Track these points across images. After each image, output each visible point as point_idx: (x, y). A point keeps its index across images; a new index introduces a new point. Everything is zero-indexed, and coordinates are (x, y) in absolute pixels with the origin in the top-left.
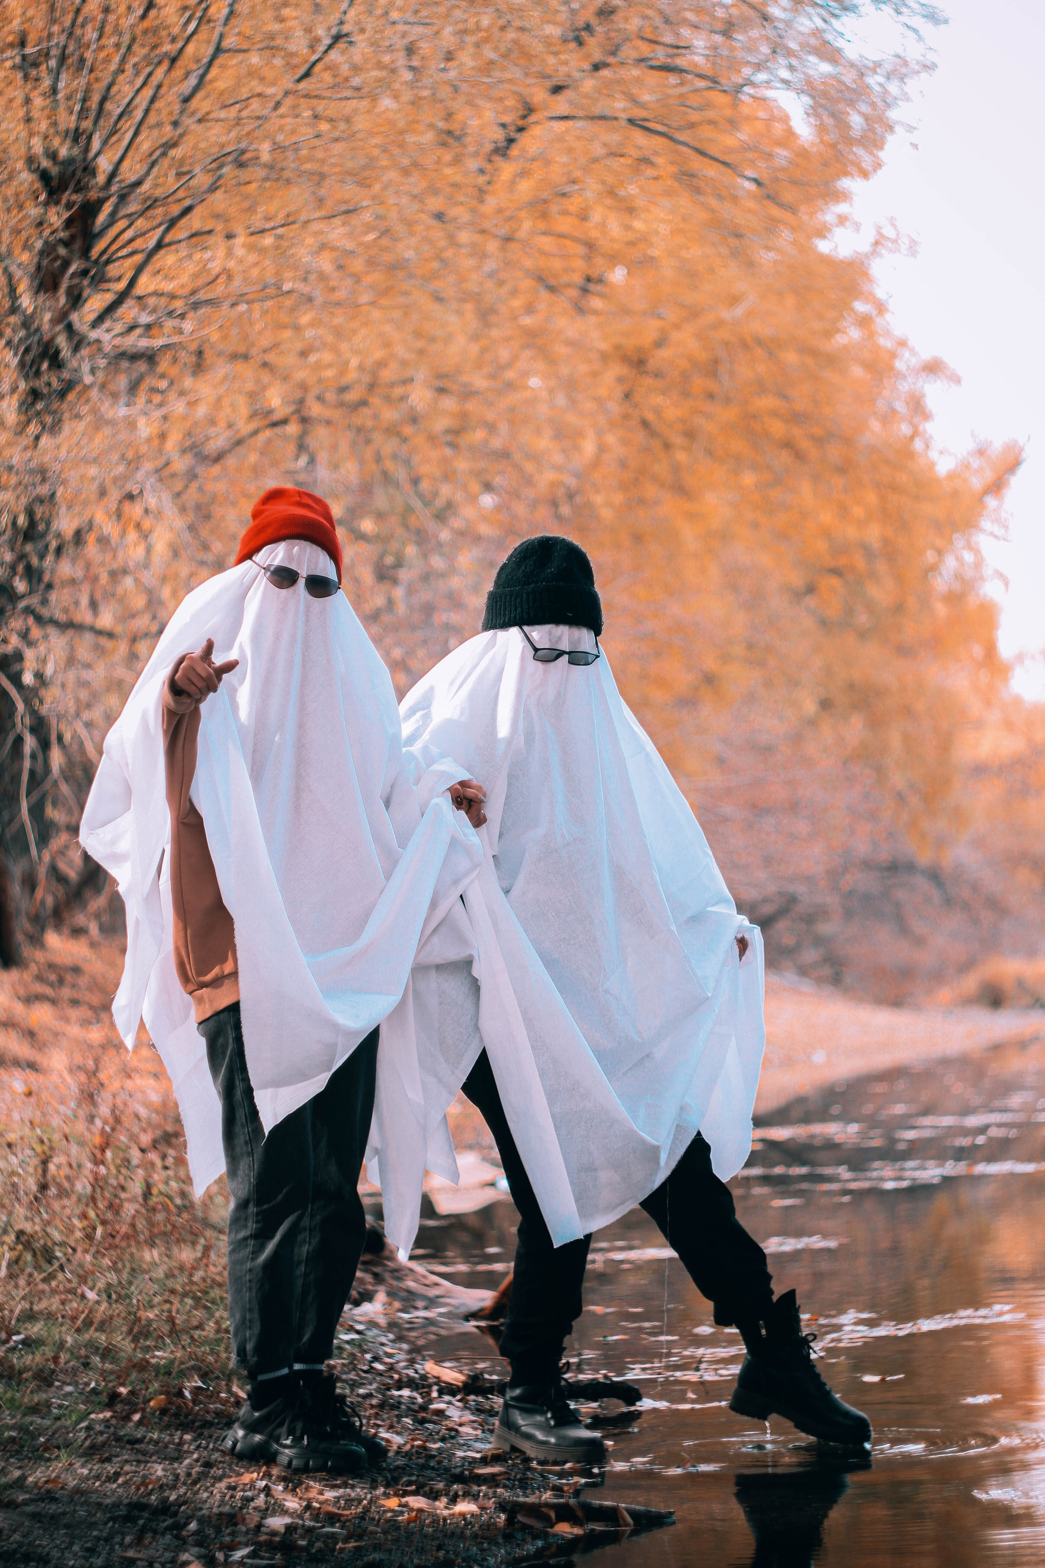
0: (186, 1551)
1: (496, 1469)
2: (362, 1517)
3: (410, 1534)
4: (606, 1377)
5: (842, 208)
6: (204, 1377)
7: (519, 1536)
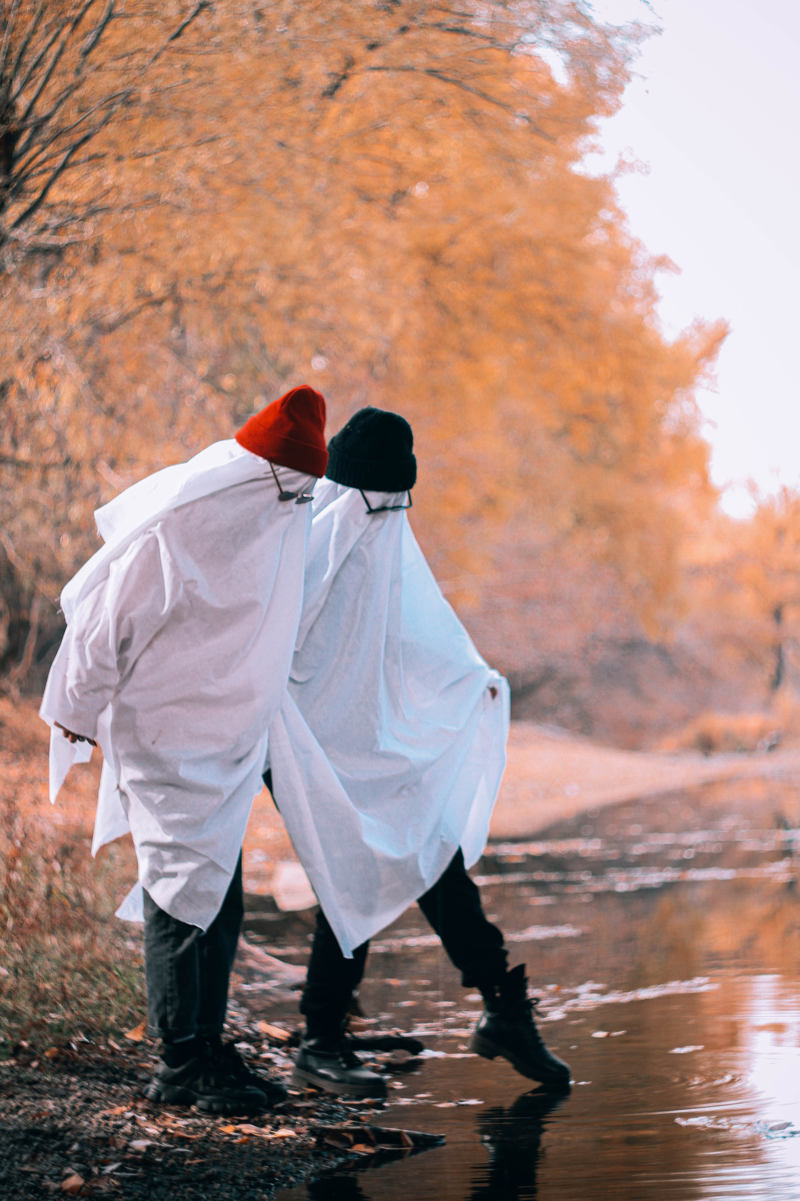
0: (69, 1166)
1: (310, 1104)
2: (205, 1140)
3: (243, 1152)
4: (398, 1034)
5: (591, 139)
6: (87, 1033)
7: (325, 1154)
